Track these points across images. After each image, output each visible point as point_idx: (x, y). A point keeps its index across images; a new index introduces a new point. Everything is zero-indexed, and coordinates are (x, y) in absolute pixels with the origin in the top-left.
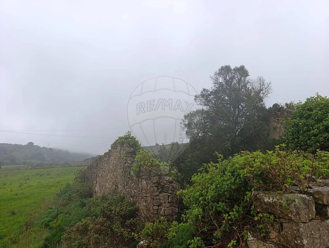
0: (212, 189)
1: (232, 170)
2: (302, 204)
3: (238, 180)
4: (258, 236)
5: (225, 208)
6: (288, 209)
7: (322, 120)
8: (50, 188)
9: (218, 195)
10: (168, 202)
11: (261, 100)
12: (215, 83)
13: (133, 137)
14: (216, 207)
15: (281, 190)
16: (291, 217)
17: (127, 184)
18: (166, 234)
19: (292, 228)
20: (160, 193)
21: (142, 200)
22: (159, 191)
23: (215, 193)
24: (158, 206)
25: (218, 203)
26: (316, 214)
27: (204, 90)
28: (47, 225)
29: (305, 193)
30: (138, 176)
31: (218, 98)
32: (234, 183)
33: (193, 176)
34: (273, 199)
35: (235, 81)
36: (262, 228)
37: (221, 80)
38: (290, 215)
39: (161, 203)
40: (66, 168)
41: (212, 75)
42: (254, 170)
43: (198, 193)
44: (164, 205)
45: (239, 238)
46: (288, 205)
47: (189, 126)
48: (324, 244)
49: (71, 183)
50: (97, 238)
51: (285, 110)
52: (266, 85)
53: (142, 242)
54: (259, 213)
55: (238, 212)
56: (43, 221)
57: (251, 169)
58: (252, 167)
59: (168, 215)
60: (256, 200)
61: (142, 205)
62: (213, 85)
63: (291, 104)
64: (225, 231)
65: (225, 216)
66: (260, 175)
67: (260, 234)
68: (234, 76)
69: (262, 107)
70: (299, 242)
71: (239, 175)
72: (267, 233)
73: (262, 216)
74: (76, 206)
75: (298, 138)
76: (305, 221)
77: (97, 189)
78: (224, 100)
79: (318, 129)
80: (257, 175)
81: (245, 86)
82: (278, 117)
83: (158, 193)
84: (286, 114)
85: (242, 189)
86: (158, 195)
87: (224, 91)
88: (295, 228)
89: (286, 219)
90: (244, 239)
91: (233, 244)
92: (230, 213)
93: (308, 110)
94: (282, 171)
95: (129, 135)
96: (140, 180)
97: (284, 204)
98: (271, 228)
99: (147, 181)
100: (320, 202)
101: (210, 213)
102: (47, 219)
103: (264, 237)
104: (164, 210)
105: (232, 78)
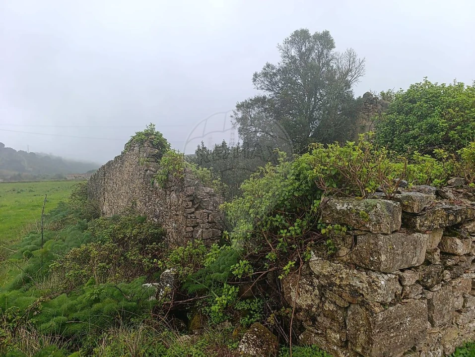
0: (267, 197)
1: (297, 173)
2: (385, 211)
3: (304, 185)
4: (323, 255)
5: (283, 222)
6: (367, 217)
7: (426, 116)
8: (34, 210)
9: (276, 206)
10: (208, 222)
11: (348, 85)
12: (285, 57)
13: (158, 132)
14: (272, 221)
15: (361, 196)
16: (369, 228)
17: (150, 199)
18: (202, 261)
19: (368, 241)
20: (197, 209)
21: (171, 220)
22: (196, 206)
23: (271, 203)
24: (193, 227)
25: (274, 216)
26: (402, 226)
27: (268, 66)
28: (29, 255)
29: (391, 198)
30: (165, 188)
31: (287, 80)
32: (297, 189)
33: (243, 183)
34: (348, 205)
35: (313, 55)
36: (330, 244)
37: (293, 52)
38: (368, 226)
39: (198, 223)
40: (58, 182)
41: (281, 44)
42: (326, 170)
43: (248, 205)
44: (202, 225)
45: (299, 259)
46: (367, 212)
47: (242, 120)
48: (407, 262)
49: (67, 201)
50: (104, 267)
51: (379, 102)
52: (357, 64)
53: (167, 271)
54: (328, 224)
55: (301, 227)
56: (22, 249)
57: (322, 167)
58: (325, 165)
59: (207, 239)
60: (325, 208)
61: (170, 227)
62: (280, 60)
63: (388, 93)
64: (281, 252)
65: (283, 232)
66: (335, 177)
67: (327, 251)
68: (313, 47)
69: (349, 96)
70: (376, 258)
71: (305, 178)
72: (336, 250)
73: (331, 227)
74: (73, 229)
75: (392, 141)
76: (385, 232)
77: (105, 208)
78: (295, 83)
79: (419, 128)
80: (330, 176)
81: (328, 64)
82: (369, 111)
83: (193, 210)
84: (380, 107)
85: (309, 197)
86: (193, 213)
87: (297, 70)
88: (372, 241)
89: (362, 231)
90: (306, 260)
91: (291, 265)
92: (290, 228)
93: (410, 101)
94: (365, 170)
95: (152, 130)
96: (168, 192)
97: (362, 210)
98: (342, 244)
99: (178, 194)
100: (409, 211)
101: (263, 230)
102: (29, 247)
103: (332, 256)
104: (202, 232)
105: (310, 50)
